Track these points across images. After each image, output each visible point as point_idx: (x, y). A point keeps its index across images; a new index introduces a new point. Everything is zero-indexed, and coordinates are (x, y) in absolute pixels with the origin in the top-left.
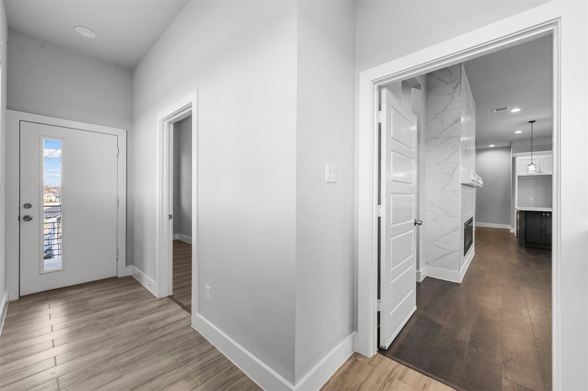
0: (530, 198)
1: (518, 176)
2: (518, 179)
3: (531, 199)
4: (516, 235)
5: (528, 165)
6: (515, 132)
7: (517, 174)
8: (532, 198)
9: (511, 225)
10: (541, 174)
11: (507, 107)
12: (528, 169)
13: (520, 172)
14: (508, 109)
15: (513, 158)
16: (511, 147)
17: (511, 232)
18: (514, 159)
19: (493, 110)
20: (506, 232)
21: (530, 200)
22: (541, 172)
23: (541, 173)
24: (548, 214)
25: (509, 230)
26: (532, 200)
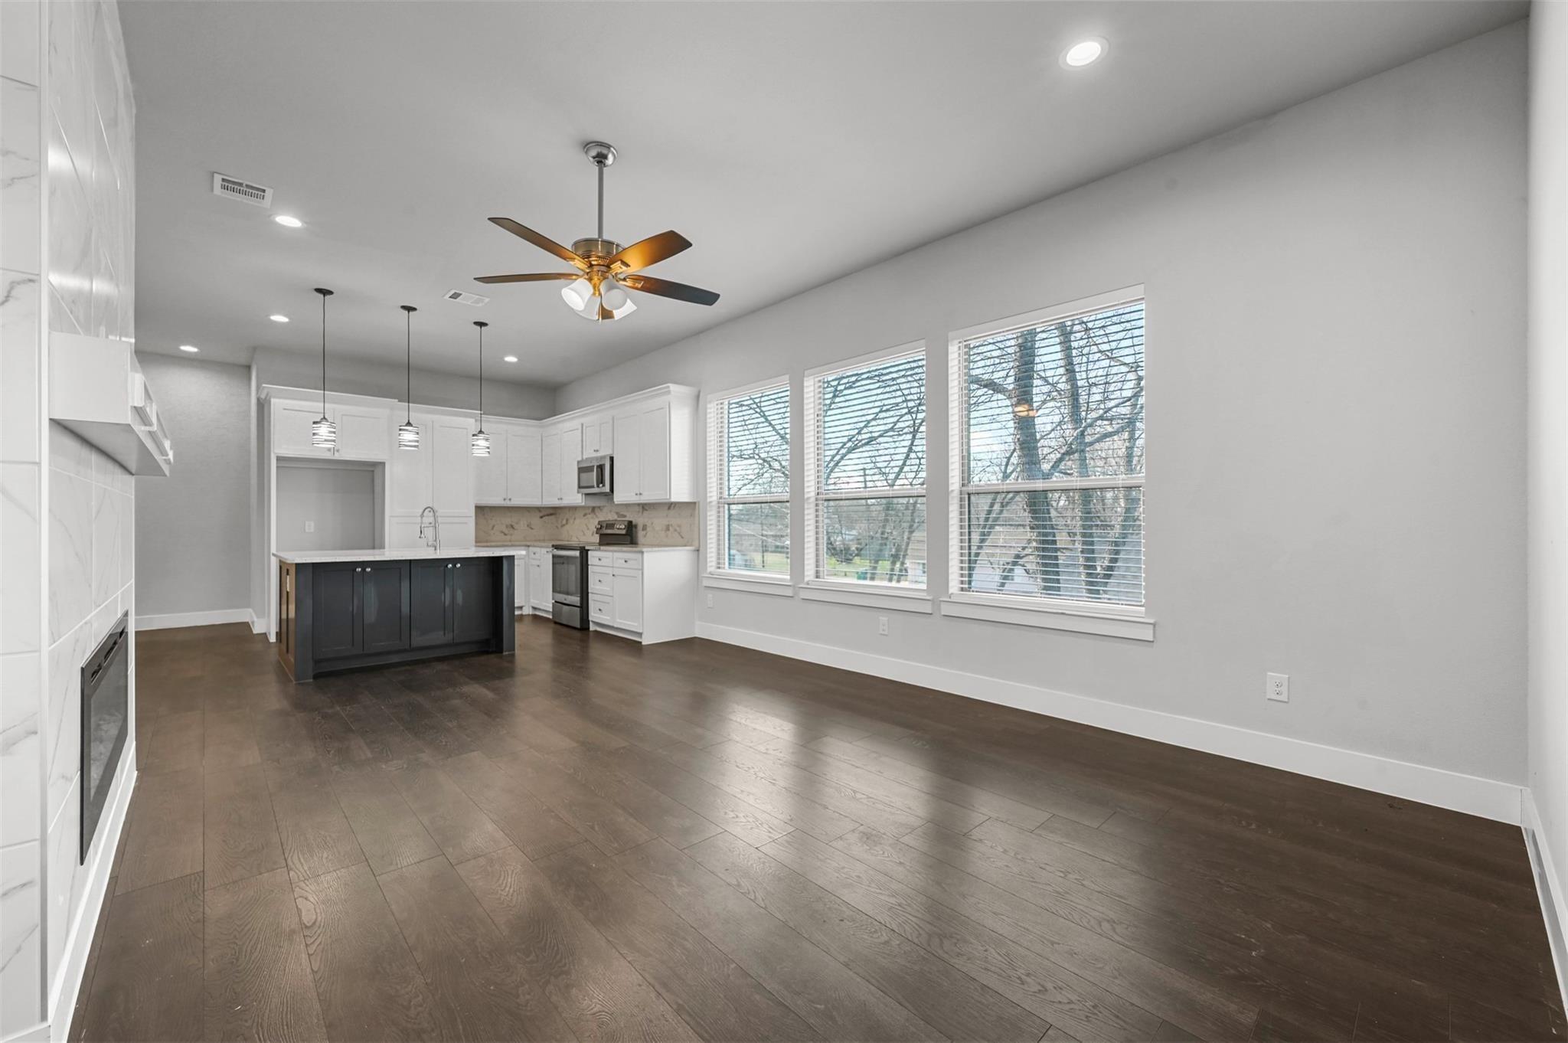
0: (307, 523)
1: (279, 459)
2: (277, 467)
3: (311, 527)
4: (273, 639)
5: (314, 423)
6: (270, 315)
7: (276, 451)
8: (312, 524)
9: (250, 610)
10: (337, 456)
11: (264, 191)
12: (314, 434)
13: (281, 447)
14: (267, 202)
15: (258, 399)
16: (249, 368)
17: (255, 632)
18: (263, 406)
19: (213, 174)
20: (239, 632)
21: (307, 531)
22: (338, 451)
23: (336, 454)
24: (369, 567)
25: (246, 626)
26: (312, 530)
